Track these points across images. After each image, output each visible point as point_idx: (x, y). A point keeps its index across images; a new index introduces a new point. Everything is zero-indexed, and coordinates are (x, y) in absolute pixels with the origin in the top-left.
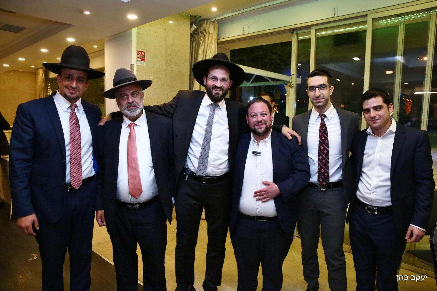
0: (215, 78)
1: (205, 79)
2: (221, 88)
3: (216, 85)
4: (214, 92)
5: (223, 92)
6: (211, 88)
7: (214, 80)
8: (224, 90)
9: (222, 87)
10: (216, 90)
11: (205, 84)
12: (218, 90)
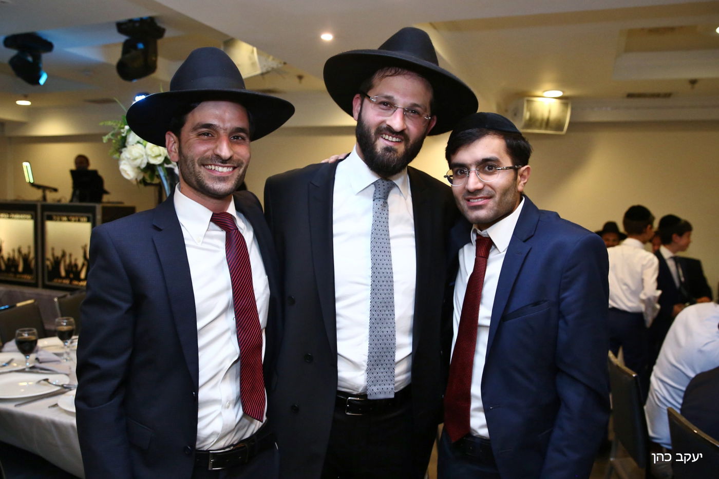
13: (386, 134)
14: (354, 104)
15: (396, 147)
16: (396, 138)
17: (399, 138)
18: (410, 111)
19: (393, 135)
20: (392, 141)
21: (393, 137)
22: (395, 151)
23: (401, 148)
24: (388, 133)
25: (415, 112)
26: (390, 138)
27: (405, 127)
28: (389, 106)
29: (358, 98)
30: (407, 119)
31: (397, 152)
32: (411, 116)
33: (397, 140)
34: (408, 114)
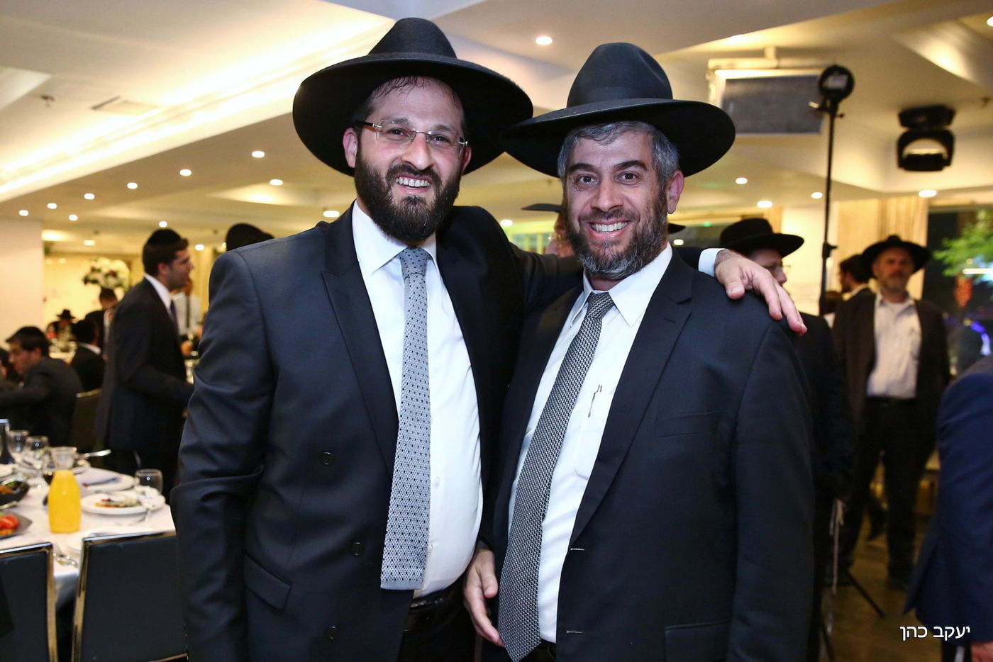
0: (402, 132)
1: (353, 138)
2: (428, 172)
3: (405, 158)
4: (399, 193)
5: (437, 191)
6: (384, 174)
7: (396, 136)
8: (444, 183)
9: (434, 168)
10: (406, 181)
11: (351, 161)
12: (418, 183)
13: (404, 176)
14: (345, 143)
15: (422, 195)
16: (421, 180)
17: (425, 180)
18: (436, 138)
19: (416, 177)
20: (414, 187)
21: (415, 179)
22: (422, 201)
23: (430, 197)
24: (407, 174)
25: (443, 139)
26: (412, 182)
27: (432, 162)
28: (402, 134)
29: (351, 133)
30: (432, 149)
31: (425, 204)
32: (437, 145)
33: (423, 183)
34: (432, 142)
